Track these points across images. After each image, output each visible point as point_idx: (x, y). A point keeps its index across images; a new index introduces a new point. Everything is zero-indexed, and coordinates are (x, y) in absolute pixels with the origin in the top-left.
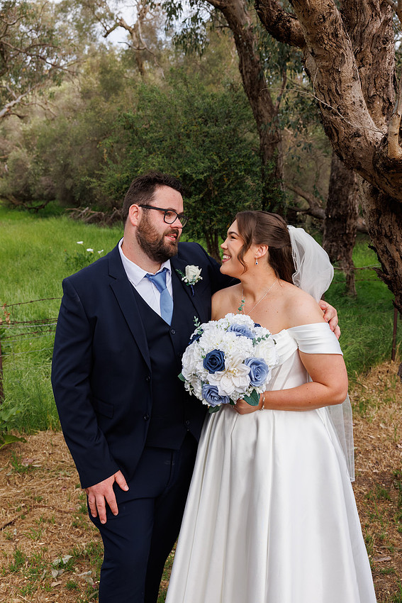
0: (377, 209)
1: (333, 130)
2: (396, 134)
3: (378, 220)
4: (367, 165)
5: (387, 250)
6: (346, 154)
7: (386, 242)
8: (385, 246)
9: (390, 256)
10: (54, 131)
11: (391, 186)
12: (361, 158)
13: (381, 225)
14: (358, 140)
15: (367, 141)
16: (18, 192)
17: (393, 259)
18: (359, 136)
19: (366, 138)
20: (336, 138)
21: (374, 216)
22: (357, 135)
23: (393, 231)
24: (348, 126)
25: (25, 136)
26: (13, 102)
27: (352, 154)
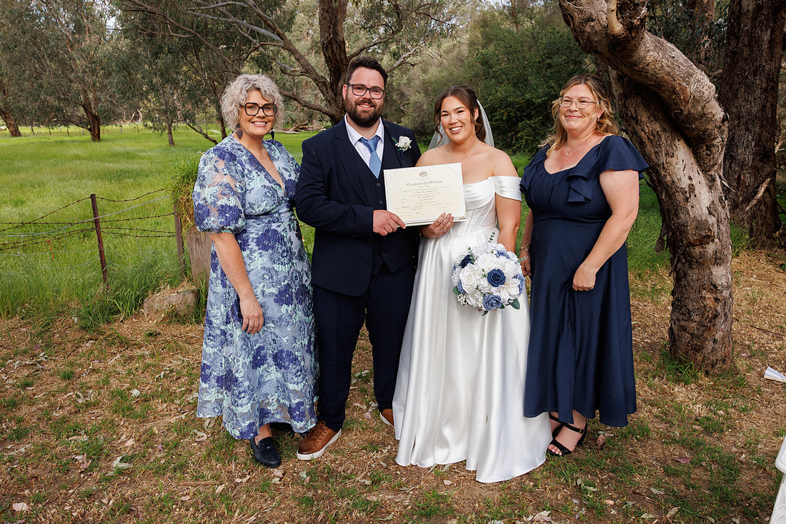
0: (624, 93)
1: (569, 17)
2: (612, 11)
3: (625, 102)
4: (603, 48)
5: (635, 131)
6: (582, 38)
7: (633, 123)
8: (634, 128)
9: (639, 137)
10: (444, 77)
11: (625, 66)
12: (596, 42)
13: (627, 108)
14: (592, 24)
15: (601, 25)
16: (416, 128)
17: (641, 139)
18: (593, 20)
19: (600, 22)
20: (572, 24)
21: (622, 100)
22: (590, 19)
23: (638, 112)
24: (581, 11)
25: (424, 84)
26: (408, 53)
27: (588, 38)
